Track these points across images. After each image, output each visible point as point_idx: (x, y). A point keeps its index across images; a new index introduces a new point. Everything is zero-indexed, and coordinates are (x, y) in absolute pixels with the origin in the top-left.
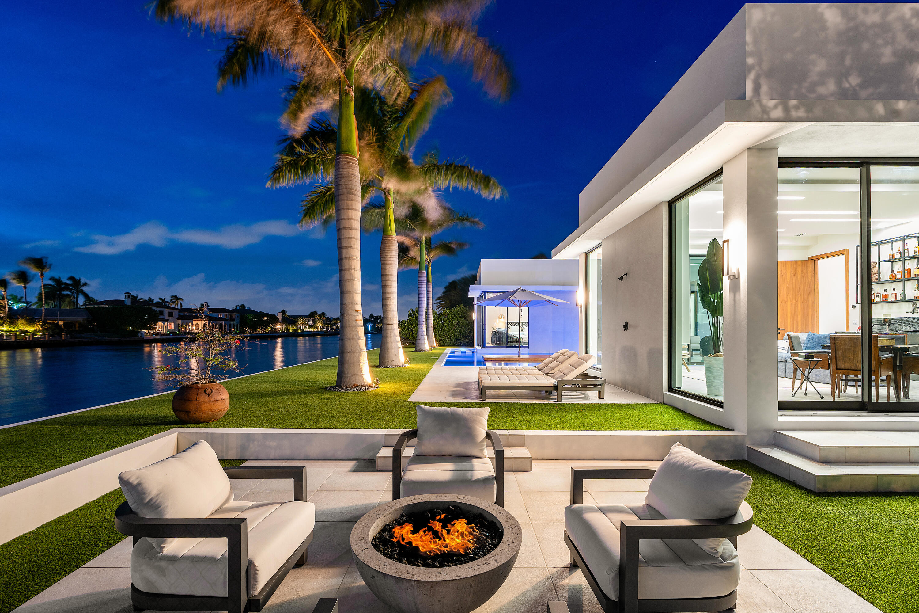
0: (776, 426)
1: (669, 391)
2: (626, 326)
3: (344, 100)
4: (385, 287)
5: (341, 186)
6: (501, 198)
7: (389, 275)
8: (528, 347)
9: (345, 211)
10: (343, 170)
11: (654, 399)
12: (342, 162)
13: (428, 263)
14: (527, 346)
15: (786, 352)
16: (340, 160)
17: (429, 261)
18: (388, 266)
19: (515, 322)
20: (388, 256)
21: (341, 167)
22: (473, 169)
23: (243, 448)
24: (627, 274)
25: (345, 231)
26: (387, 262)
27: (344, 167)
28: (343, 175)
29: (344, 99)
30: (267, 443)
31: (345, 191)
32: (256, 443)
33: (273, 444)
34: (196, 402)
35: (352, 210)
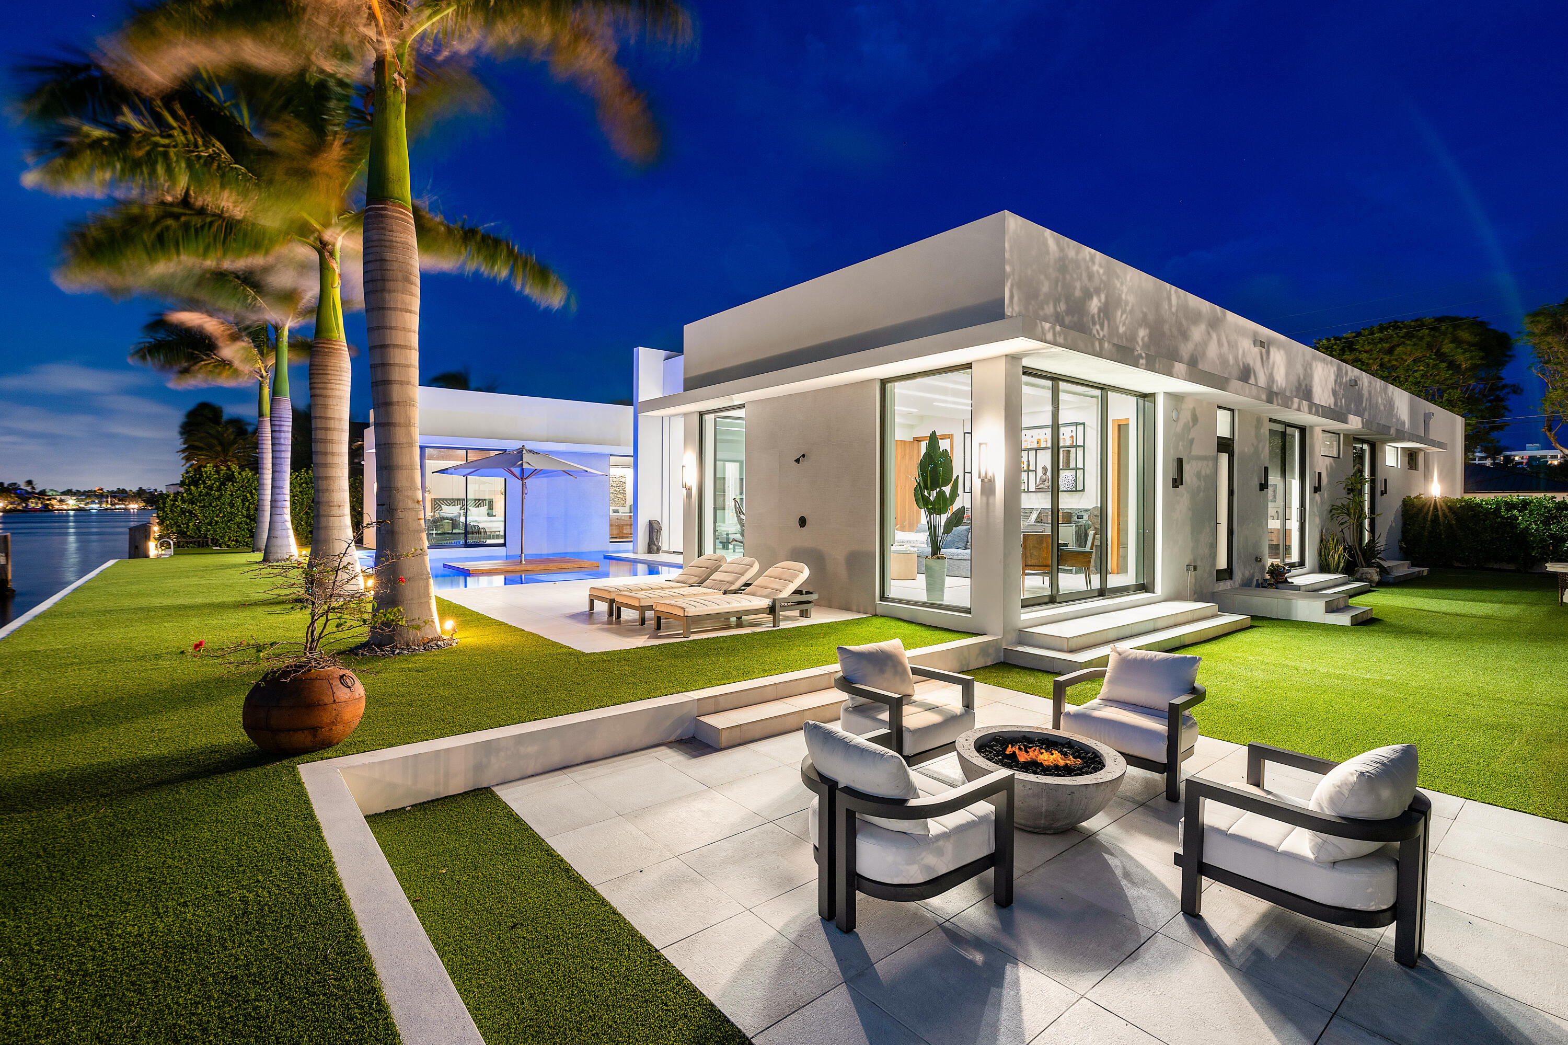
0: (1020, 625)
1: (881, 600)
2: (803, 522)
3: (392, 99)
4: (326, 442)
5: (389, 263)
6: (565, 307)
7: (334, 418)
8: (504, 545)
9: (399, 313)
10: (394, 234)
11: (858, 612)
12: (392, 217)
13: (262, 377)
14: (502, 541)
15: (926, 546)
16: (386, 212)
17: (264, 374)
18: (332, 402)
19: (450, 500)
20: (332, 381)
21: (389, 228)
22: (516, 248)
23: (478, 768)
24: (804, 456)
25: (397, 351)
26: (329, 392)
27: (395, 228)
28: (395, 244)
29: (392, 97)
30: (522, 750)
31: (400, 275)
32: (502, 754)
33: (532, 749)
34: (334, 706)
35: (406, 312)
